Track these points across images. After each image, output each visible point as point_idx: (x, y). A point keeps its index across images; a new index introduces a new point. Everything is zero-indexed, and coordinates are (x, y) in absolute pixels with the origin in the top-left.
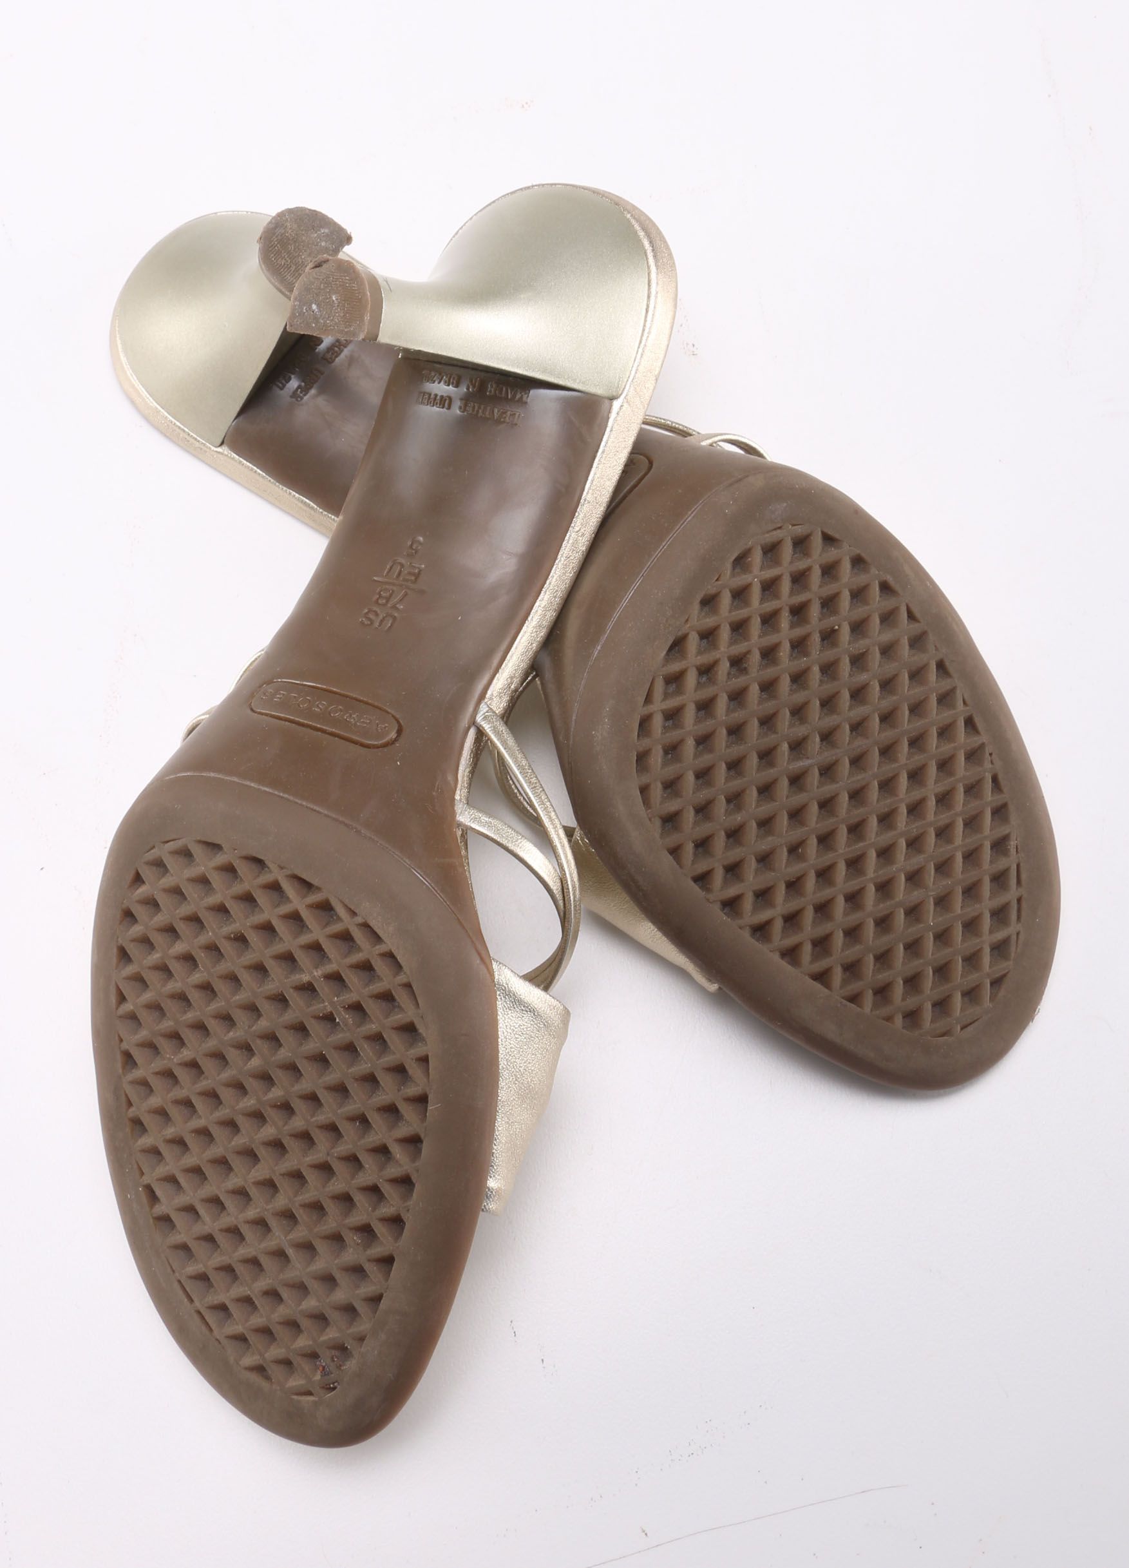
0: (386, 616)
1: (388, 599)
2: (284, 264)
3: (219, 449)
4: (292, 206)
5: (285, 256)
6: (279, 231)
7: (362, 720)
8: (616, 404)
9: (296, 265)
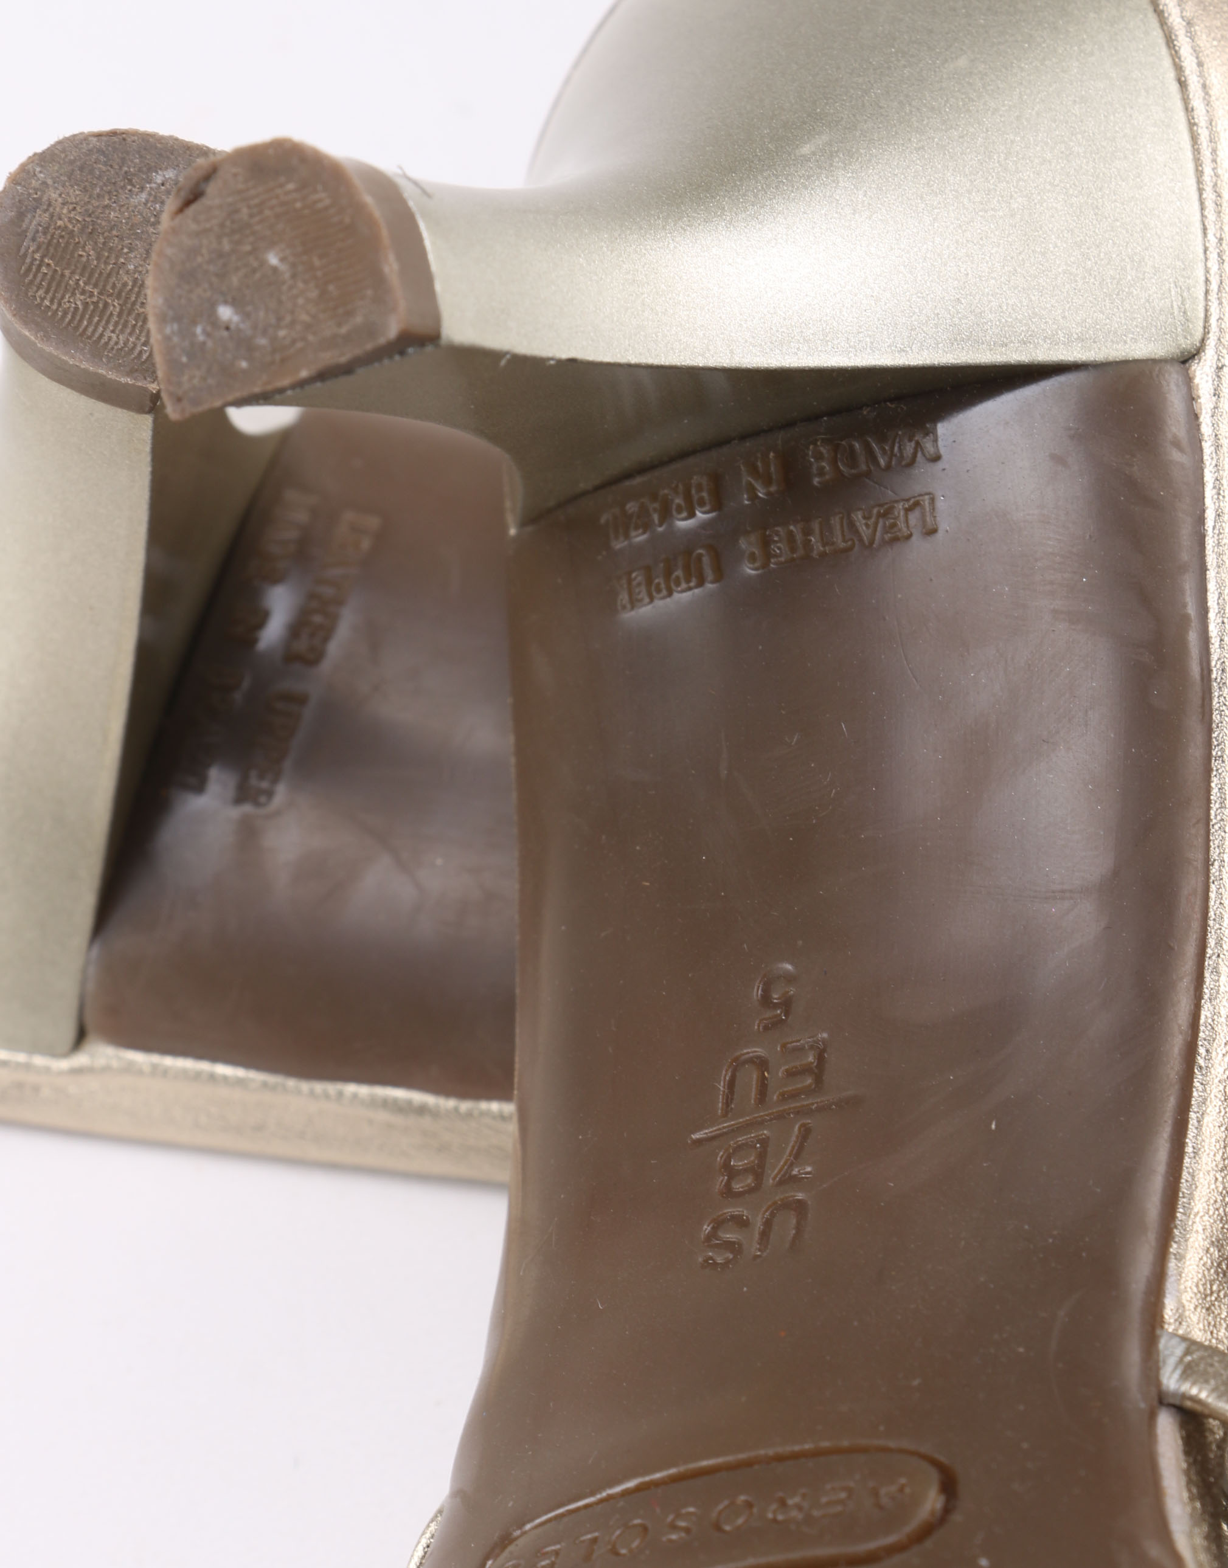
0: (773, 1215)
1: (758, 1172)
2: (86, 305)
3: (81, 1059)
4: (42, 143)
5: (77, 282)
6: (35, 221)
7: (824, 1500)
8: (1202, 373)
9: (119, 297)
